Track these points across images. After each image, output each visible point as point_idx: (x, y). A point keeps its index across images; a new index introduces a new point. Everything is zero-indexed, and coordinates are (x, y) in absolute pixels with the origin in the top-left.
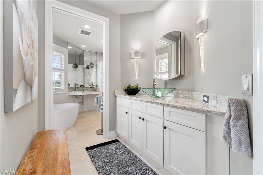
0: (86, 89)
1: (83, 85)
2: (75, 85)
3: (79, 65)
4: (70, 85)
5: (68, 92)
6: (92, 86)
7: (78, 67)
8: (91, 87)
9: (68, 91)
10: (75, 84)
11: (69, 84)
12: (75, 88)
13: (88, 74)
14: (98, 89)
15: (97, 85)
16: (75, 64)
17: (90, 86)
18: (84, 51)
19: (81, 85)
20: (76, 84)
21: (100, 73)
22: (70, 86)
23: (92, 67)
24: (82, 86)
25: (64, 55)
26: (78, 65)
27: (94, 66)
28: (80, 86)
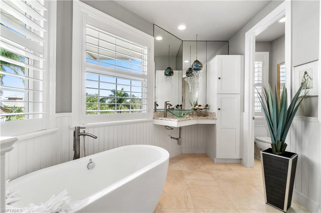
0: (186, 114)
1: (181, 105)
2: (166, 104)
3: (176, 70)
4: (158, 105)
5: (154, 118)
6: (197, 107)
7: (172, 73)
8: (195, 110)
9: (152, 117)
10: (166, 102)
11: (157, 103)
12: (166, 111)
13: (190, 85)
14: (210, 114)
15: (207, 106)
16: (169, 68)
17: (193, 107)
18: (183, 41)
19: (178, 105)
20: (168, 103)
21: (217, 78)
22: (157, 108)
23: (198, 68)
24: (179, 108)
25: (146, 48)
26: (174, 71)
27: (202, 67)
28: (177, 107)
